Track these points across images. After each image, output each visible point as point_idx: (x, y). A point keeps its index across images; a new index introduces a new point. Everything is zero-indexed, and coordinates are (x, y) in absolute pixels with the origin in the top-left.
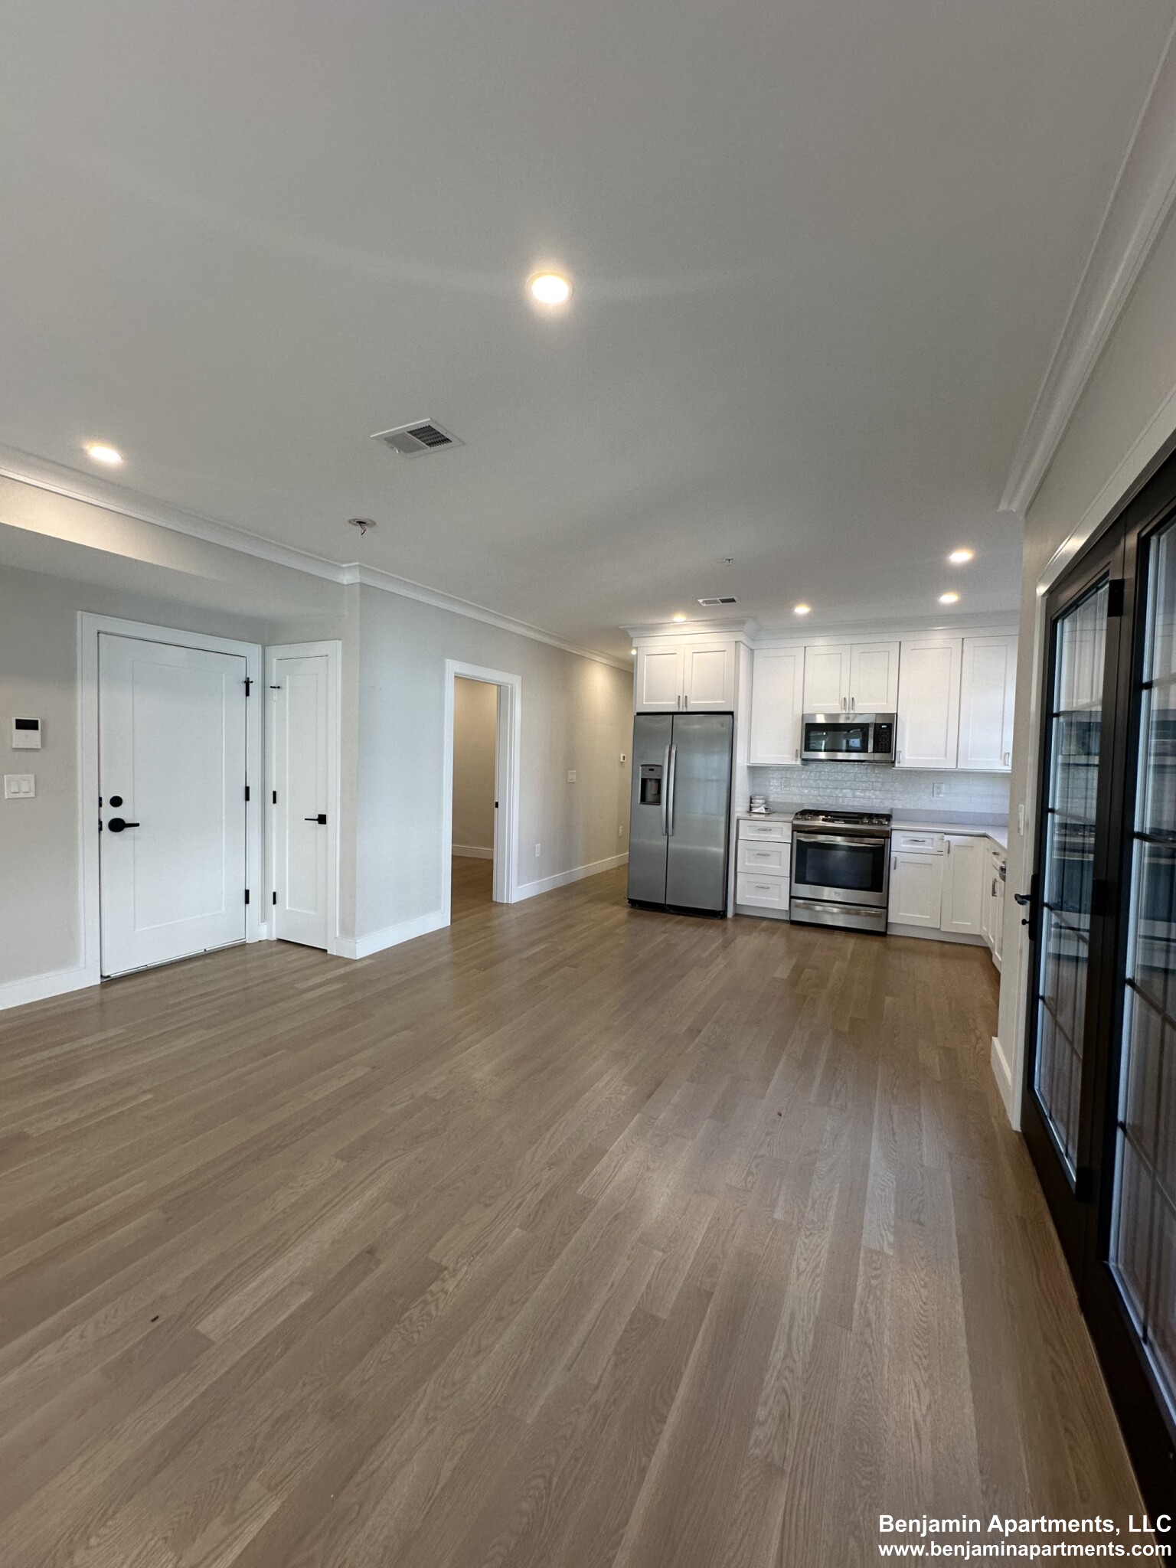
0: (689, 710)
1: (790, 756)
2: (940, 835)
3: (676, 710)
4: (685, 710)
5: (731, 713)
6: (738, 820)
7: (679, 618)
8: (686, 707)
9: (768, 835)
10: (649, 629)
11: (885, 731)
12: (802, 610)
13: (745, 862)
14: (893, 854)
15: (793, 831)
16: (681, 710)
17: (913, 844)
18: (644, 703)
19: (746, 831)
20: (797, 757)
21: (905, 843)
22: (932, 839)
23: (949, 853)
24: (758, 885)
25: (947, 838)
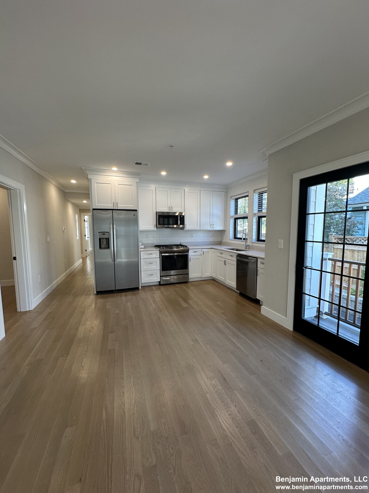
0: (119, 208)
1: (153, 227)
2: (201, 249)
3: (113, 208)
4: (116, 209)
5: (136, 210)
6: (140, 251)
7: (115, 169)
8: (117, 207)
9: (151, 256)
10: (97, 171)
11: (182, 218)
12: (164, 173)
13: (143, 267)
14: (189, 257)
15: (160, 253)
16: (115, 208)
17: (194, 253)
18: (97, 205)
19: (143, 255)
20: (155, 227)
21: (192, 253)
22: (199, 251)
23: (203, 254)
24: (149, 274)
25: (203, 250)
